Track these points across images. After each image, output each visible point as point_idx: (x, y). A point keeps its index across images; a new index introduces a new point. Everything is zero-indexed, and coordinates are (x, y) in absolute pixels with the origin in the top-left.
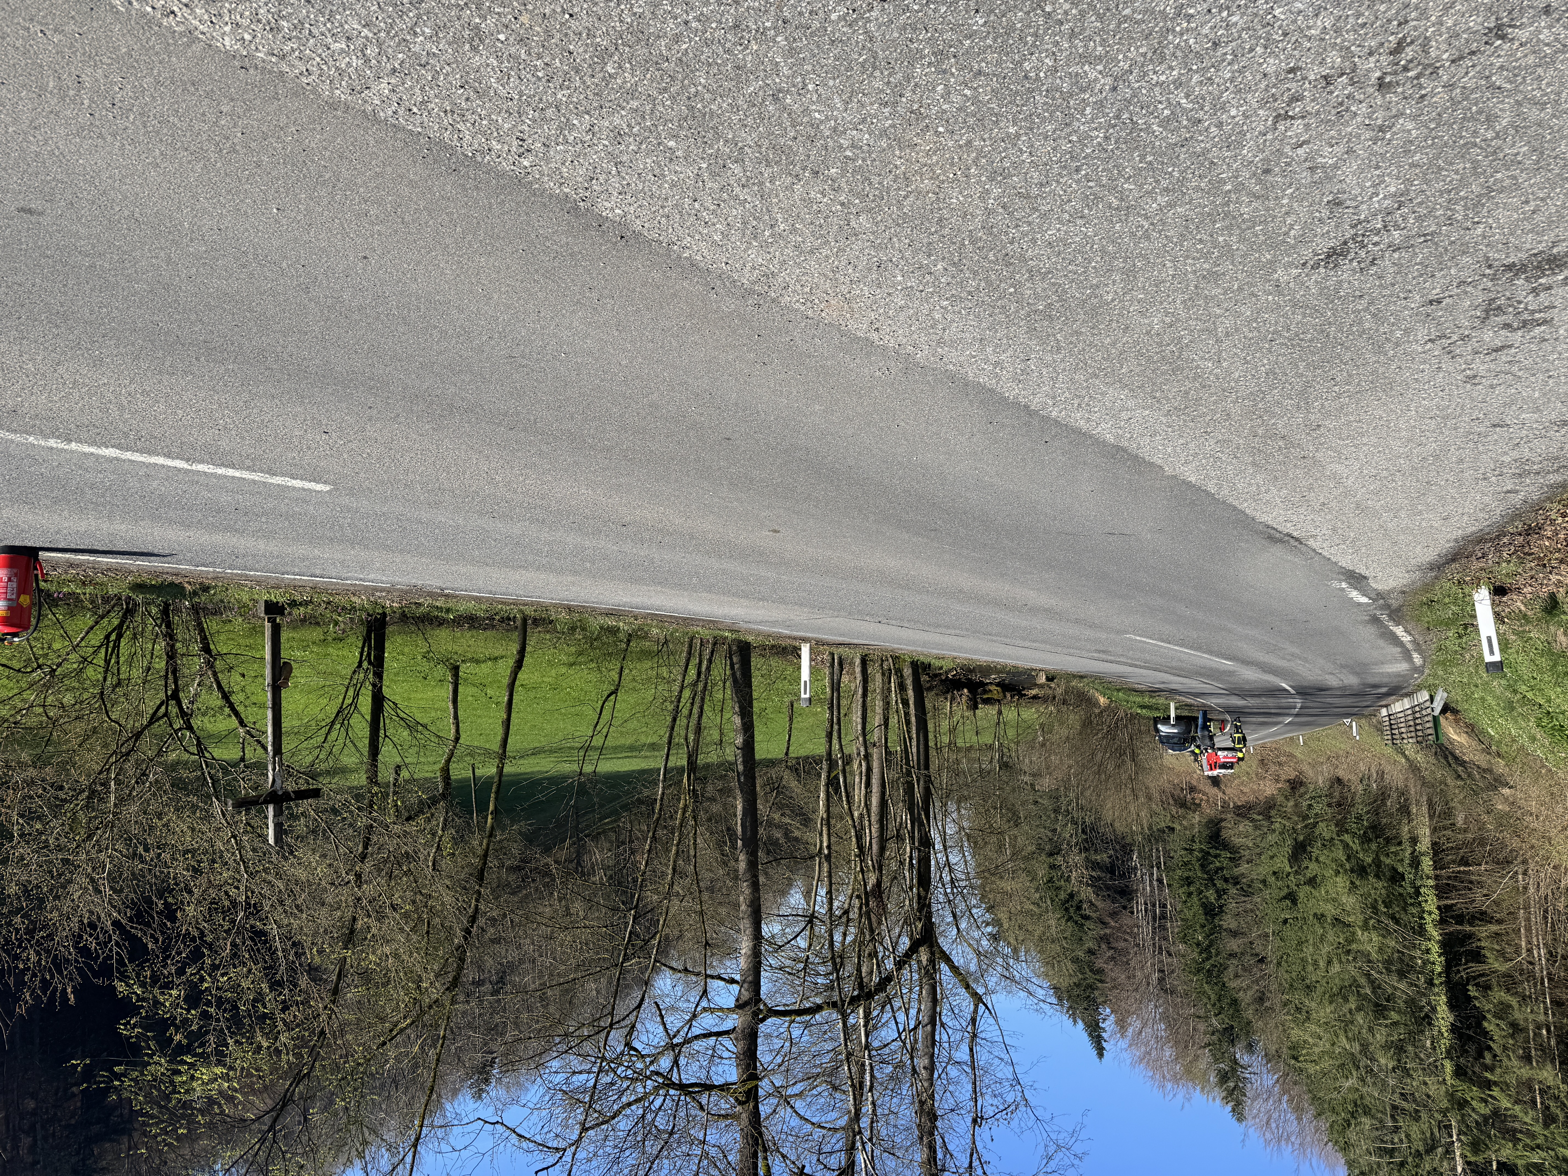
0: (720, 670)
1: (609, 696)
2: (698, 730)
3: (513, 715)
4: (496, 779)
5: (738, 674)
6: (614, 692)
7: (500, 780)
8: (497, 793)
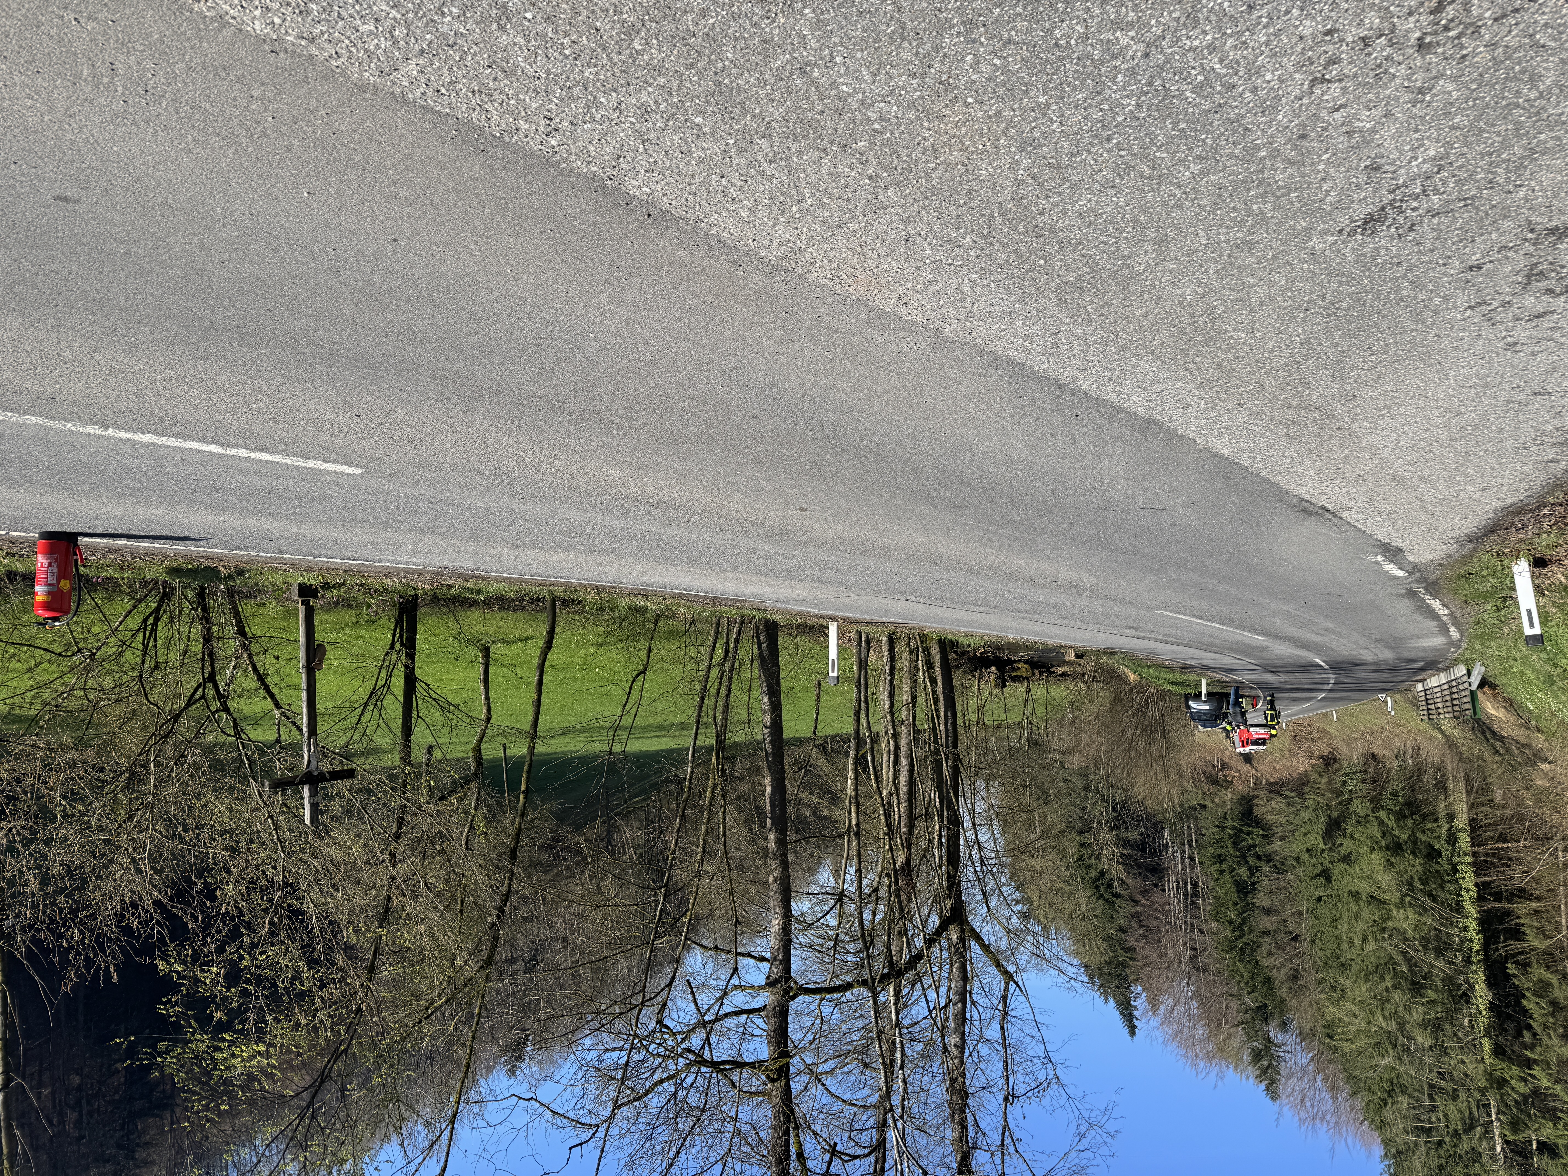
0: (748, 649)
1: (639, 675)
2: (726, 710)
3: (543, 695)
4: (528, 759)
5: (766, 655)
6: (643, 672)
7: (531, 760)
8: (529, 772)
